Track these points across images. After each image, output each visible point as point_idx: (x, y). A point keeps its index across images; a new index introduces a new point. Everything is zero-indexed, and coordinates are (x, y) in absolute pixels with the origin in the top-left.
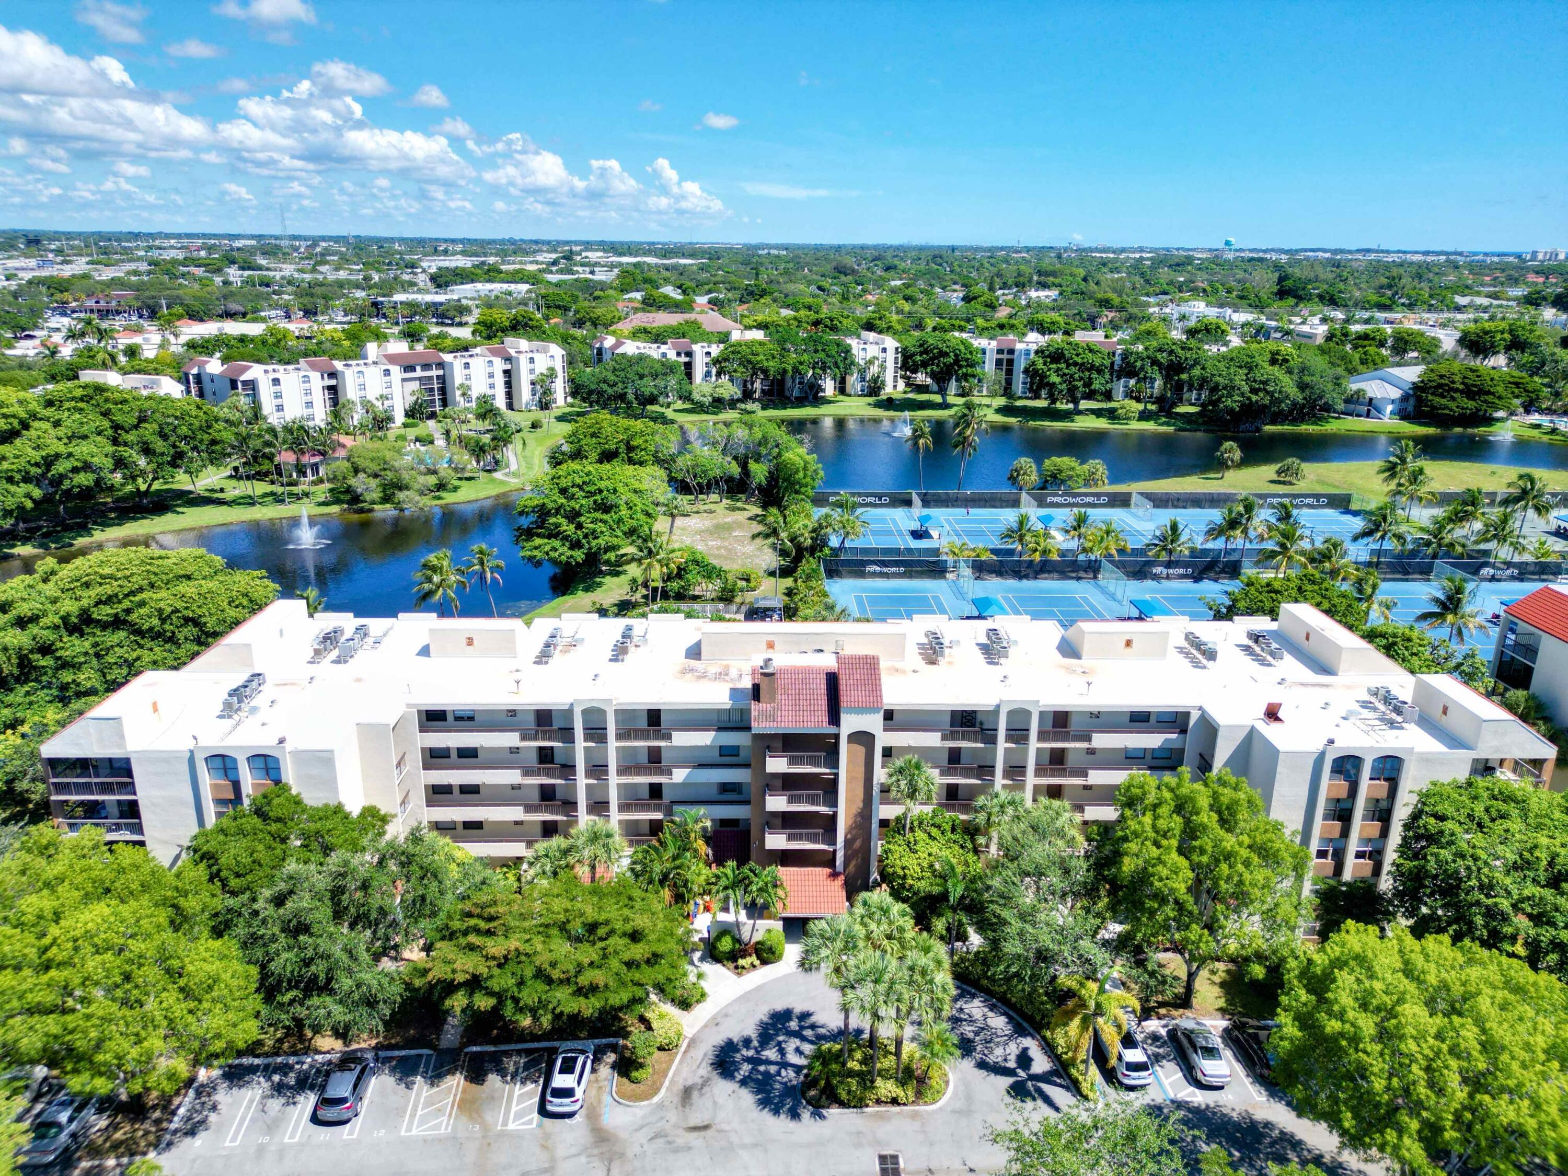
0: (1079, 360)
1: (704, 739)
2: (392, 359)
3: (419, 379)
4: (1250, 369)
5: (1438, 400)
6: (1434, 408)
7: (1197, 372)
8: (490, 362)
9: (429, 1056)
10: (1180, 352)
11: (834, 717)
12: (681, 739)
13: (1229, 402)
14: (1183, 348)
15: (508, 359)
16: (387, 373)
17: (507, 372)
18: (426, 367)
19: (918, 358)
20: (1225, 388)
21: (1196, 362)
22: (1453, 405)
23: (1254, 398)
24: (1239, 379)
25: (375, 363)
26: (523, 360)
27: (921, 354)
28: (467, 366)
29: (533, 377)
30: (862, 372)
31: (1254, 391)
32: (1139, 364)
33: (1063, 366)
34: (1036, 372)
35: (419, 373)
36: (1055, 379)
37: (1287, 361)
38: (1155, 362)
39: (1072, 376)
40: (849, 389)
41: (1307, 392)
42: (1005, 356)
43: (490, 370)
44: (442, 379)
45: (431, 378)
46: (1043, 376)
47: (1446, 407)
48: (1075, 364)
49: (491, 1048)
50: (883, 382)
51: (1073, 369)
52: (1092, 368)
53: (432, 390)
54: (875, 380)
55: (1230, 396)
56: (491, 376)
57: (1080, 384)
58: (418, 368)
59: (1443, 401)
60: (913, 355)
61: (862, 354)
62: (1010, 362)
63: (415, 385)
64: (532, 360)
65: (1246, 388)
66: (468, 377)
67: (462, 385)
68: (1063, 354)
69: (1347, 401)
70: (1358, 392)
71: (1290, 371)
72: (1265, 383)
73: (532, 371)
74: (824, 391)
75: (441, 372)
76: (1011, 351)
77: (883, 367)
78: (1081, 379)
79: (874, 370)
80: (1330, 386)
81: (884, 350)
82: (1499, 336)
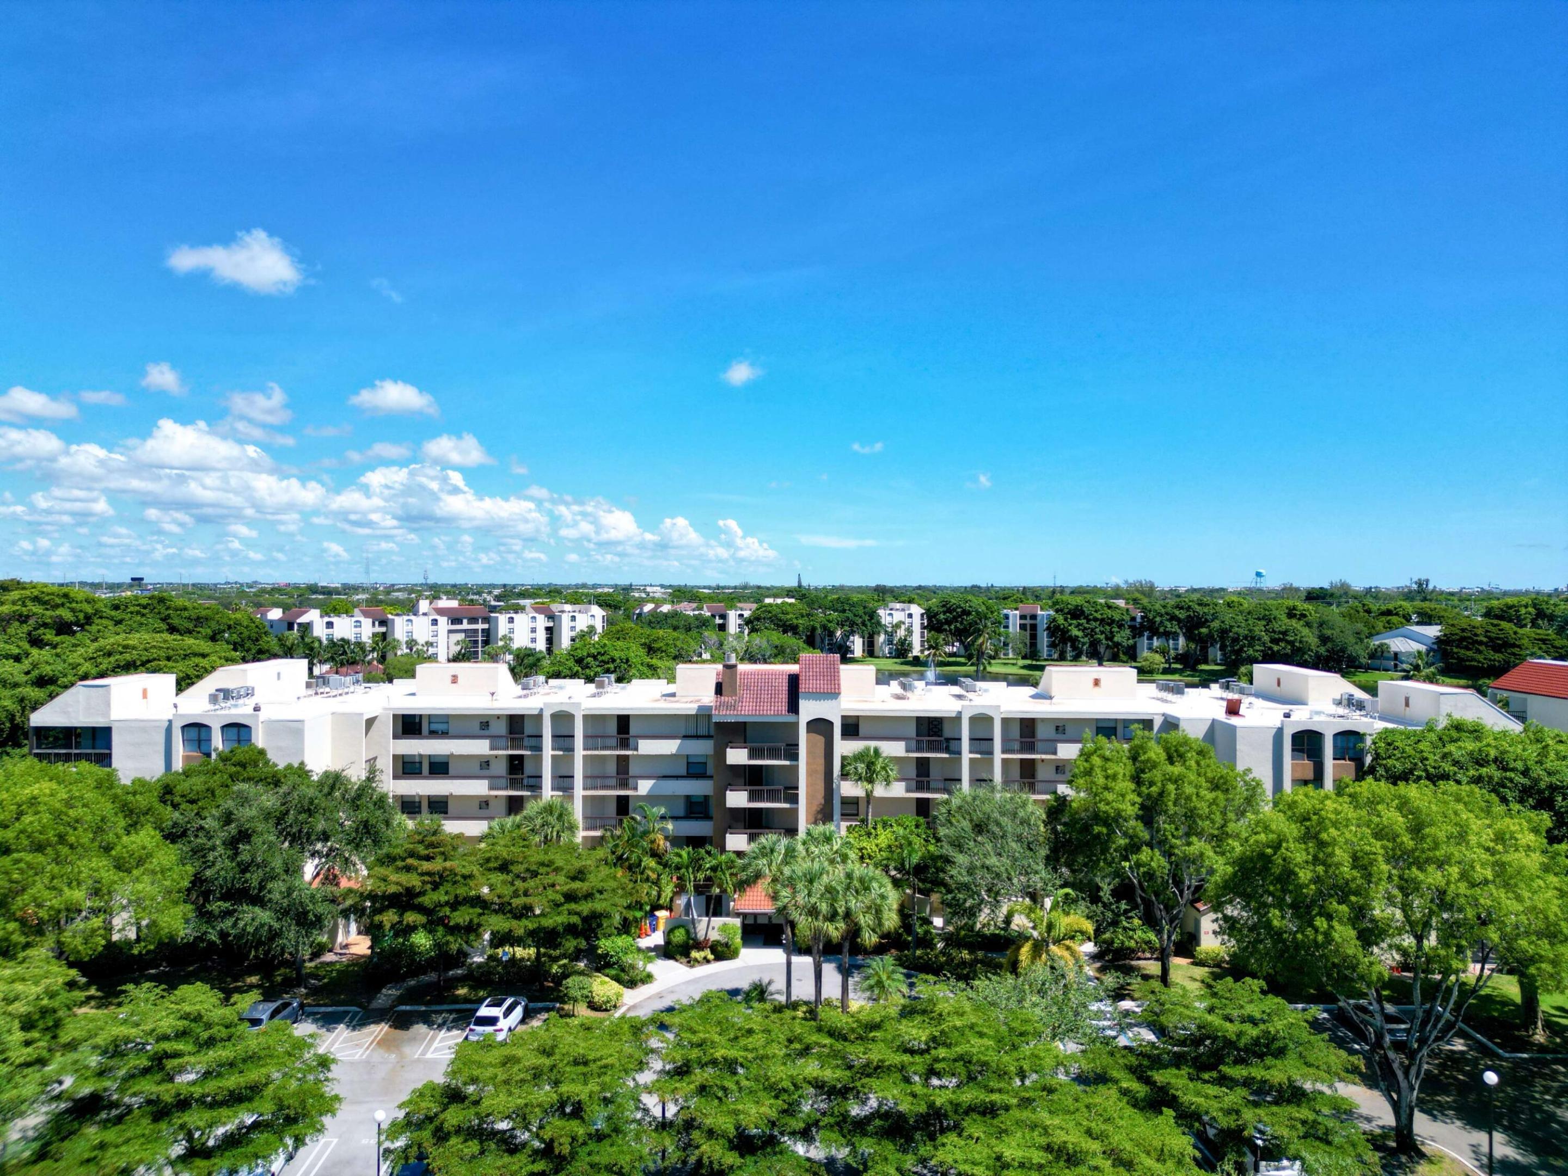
0: (1098, 616)
1: (669, 747)
2: (441, 612)
3: (465, 631)
4: (1269, 621)
5: (1463, 652)
6: (1461, 660)
7: (1216, 624)
8: (534, 618)
9: (356, 1014)
10: (1197, 608)
11: (793, 707)
12: (647, 747)
13: (1251, 652)
14: (1200, 605)
15: (551, 617)
16: (435, 622)
17: (549, 630)
18: (473, 620)
19: (942, 616)
20: (1246, 637)
21: (1215, 616)
22: (1480, 657)
23: (1276, 648)
24: (1259, 629)
25: (425, 614)
26: (565, 619)
27: (945, 613)
28: (511, 620)
29: (573, 634)
30: (890, 635)
31: (1274, 641)
32: (1158, 619)
33: (1084, 621)
34: (1057, 628)
35: (465, 625)
36: (1075, 632)
37: (1305, 616)
38: (1173, 618)
39: (1093, 630)
40: (877, 651)
41: (1329, 645)
42: (1028, 622)
43: (533, 625)
44: (486, 632)
45: (476, 631)
46: (1065, 632)
47: (1473, 659)
48: (1096, 619)
49: (423, 1008)
50: (910, 645)
51: (1094, 624)
52: (1111, 622)
53: (476, 642)
54: (903, 642)
55: (1251, 645)
56: (534, 630)
57: (1102, 637)
58: (465, 621)
59: (1470, 653)
60: (937, 614)
61: (889, 619)
62: (1034, 627)
63: (461, 636)
64: (573, 618)
65: (1266, 638)
66: (512, 631)
67: (504, 637)
68: (1083, 612)
69: (1372, 656)
70: (1381, 645)
71: (1308, 625)
72: (1285, 633)
73: (573, 628)
74: (853, 652)
75: (486, 626)
76: (1034, 617)
77: (909, 631)
78: (1102, 632)
79: (901, 633)
80: (1352, 640)
81: (910, 616)
82: (1523, 611)
